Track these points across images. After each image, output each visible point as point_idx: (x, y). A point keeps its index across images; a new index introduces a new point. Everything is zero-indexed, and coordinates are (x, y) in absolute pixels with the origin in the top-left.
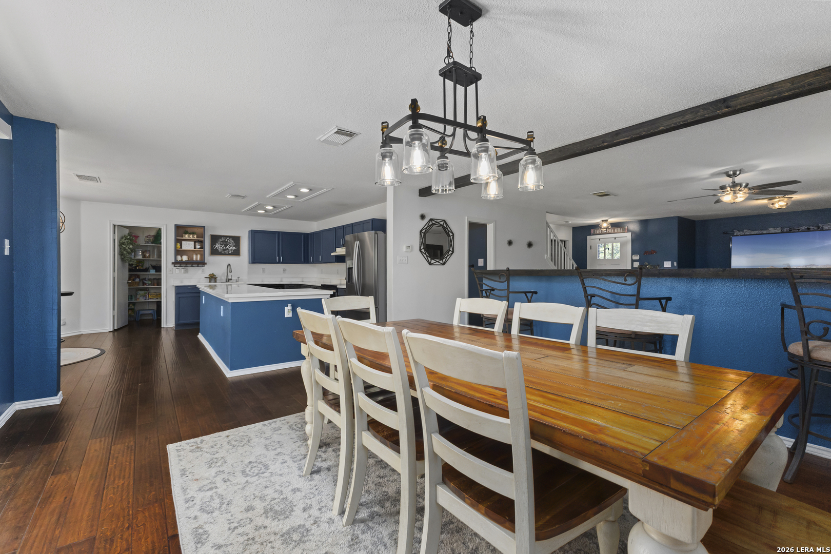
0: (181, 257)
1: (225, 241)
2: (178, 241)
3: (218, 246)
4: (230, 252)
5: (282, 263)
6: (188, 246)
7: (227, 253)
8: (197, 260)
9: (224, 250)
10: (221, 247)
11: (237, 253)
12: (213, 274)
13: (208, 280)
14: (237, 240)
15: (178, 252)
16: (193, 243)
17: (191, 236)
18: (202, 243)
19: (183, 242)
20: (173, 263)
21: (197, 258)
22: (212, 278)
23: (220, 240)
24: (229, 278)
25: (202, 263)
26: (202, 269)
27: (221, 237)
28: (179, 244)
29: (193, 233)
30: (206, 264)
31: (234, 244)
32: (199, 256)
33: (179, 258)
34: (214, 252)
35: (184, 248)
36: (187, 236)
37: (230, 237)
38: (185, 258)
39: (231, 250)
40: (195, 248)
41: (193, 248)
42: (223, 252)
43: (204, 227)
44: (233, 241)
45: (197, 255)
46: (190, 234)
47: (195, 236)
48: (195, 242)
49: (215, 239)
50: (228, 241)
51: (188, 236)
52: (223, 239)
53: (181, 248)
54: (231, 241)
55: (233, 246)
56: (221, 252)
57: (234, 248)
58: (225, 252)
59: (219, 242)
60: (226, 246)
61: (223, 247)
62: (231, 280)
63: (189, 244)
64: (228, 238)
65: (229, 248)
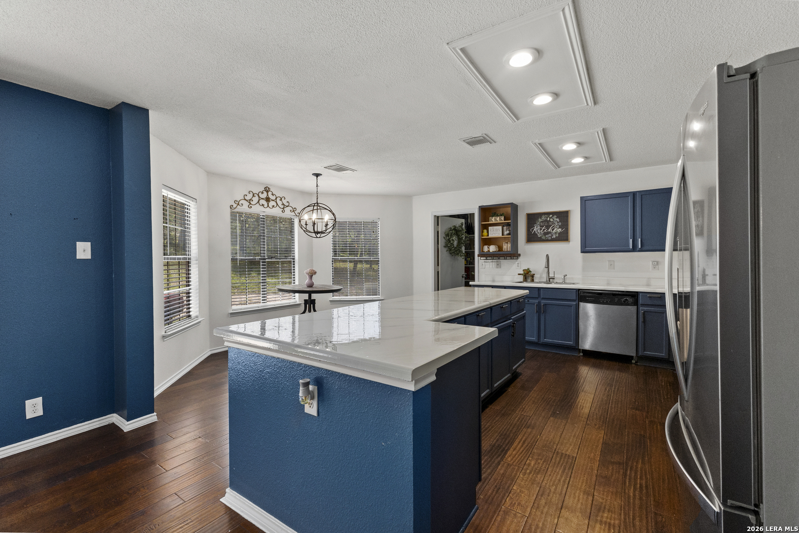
0: (488, 247)
1: (546, 221)
2: (485, 227)
3: (537, 229)
4: (554, 237)
5: (641, 250)
6: (495, 232)
7: (550, 238)
8: (507, 251)
9: (545, 234)
10: (541, 229)
11: (564, 237)
12: (528, 269)
13: (522, 278)
14: (564, 216)
15: (485, 242)
16: (500, 228)
17: (498, 219)
19: (490, 228)
20: (480, 256)
21: (507, 248)
22: (529, 275)
24: (551, 275)
25: (514, 255)
26: (517, 262)
27: (540, 215)
28: (485, 231)
29: (500, 215)
31: (560, 224)
32: (509, 245)
33: (486, 249)
34: (532, 238)
35: (490, 236)
36: (493, 219)
37: (553, 213)
38: (493, 248)
39: (556, 233)
40: (503, 234)
41: (500, 235)
42: (544, 238)
43: (516, 204)
44: (559, 219)
45: (507, 243)
46: (498, 216)
47: (503, 218)
48: (503, 225)
49: (532, 218)
50: (551, 220)
51: (495, 219)
52: (543, 218)
53: (488, 236)
54: (555, 219)
55: (558, 227)
56: (541, 237)
57: (559, 230)
58: (547, 236)
59: (539, 223)
60: (548, 227)
61: (544, 230)
62: (554, 279)
63: (497, 230)
64: (551, 216)
65: (553, 230)
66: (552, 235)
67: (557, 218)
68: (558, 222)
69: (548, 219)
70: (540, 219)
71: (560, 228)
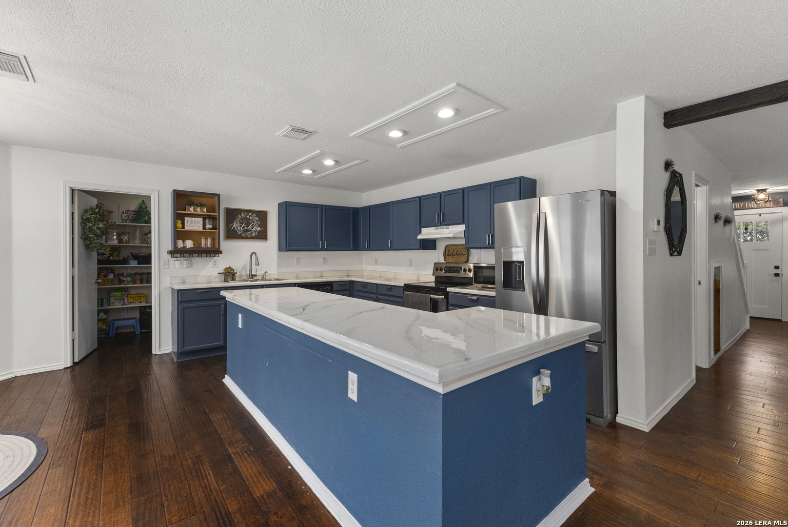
0: (183, 242)
1: (246, 218)
2: (179, 216)
3: (236, 225)
4: (254, 234)
5: (326, 250)
6: (194, 224)
7: (249, 236)
8: (206, 248)
9: (245, 231)
10: (240, 226)
11: (262, 236)
12: (230, 268)
13: (223, 277)
14: (262, 216)
15: (179, 234)
16: (201, 219)
17: (198, 209)
18: (214, 219)
19: (187, 219)
20: (171, 253)
21: (206, 244)
22: (229, 274)
23: (240, 217)
24: (254, 273)
25: (214, 252)
26: (213, 261)
27: (240, 211)
28: (180, 222)
29: (202, 205)
30: (221, 252)
31: (259, 223)
32: (209, 241)
33: (180, 244)
34: (231, 235)
35: (187, 228)
36: (192, 209)
37: (253, 212)
38: (189, 244)
39: (255, 231)
40: (204, 228)
41: (201, 229)
42: (243, 235)
43: (218, 195)
44: (257, 218)
45: (206, 239)
46: (197, 205)
47: (205, 210)
48: (204, 218)
49: (232, 214)
50: (251, 218)
51: (194, 210)
52: (243, 215)
53: (183, 227)
54: (255, 218)
55: (257, 225)
56: (241, 234)
57: (258, 229)
58: (246, 233)
59: (238, 220)
60: (248, 225)
61: (244, 227)
62: (256, 276)
63: (196, 222)
64: (250, 214)
65: (253, 228)
66: (252, 233)
67: (256, 216)
68: (257, 221)
69: (248, 217)
70: (239, 216)
71: (259, 226)
